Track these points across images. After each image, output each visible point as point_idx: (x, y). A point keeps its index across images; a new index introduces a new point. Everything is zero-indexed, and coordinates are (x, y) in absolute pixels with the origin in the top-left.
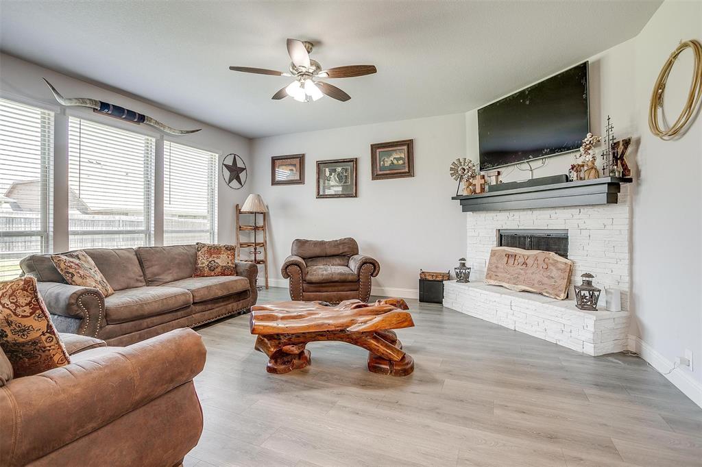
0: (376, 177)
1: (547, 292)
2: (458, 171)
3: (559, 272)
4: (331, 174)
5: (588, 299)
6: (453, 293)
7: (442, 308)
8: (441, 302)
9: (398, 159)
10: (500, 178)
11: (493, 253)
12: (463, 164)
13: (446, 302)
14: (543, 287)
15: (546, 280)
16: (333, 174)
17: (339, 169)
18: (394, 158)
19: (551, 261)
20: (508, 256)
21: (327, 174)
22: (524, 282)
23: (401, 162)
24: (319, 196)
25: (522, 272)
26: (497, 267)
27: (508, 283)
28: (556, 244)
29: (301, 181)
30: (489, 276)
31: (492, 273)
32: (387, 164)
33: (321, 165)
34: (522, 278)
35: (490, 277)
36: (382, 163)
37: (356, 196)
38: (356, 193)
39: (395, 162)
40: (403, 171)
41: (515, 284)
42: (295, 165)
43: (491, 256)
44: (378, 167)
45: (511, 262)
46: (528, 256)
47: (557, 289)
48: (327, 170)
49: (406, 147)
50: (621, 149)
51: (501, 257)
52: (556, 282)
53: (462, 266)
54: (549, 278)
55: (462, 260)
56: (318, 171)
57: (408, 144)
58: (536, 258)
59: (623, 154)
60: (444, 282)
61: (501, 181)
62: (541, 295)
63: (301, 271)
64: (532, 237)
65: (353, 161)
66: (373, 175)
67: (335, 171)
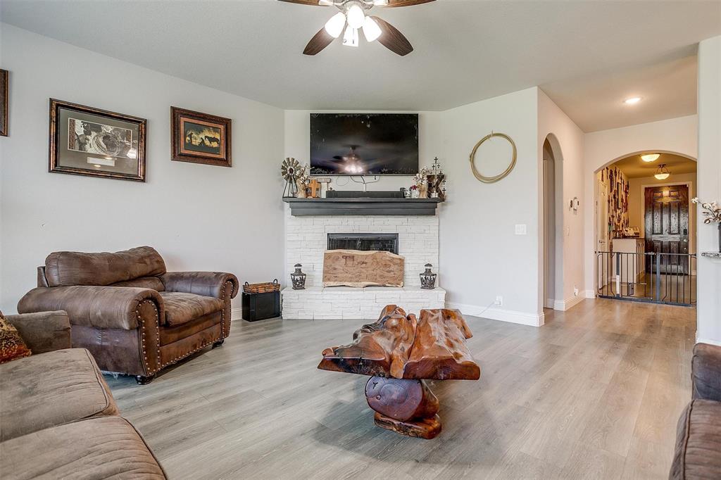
0: (177, 156)
1: (389, 283)
2: (289, 172)
3: (396, 266)
4: (87, 133)
5: (429, 281)
6: (293, 304)
7: (281, 322)
8: (277, 314)
9: (212, 140)
10: (331, 185)
11: (327, 257)
12: (291, 164)
13: (285, 315)
14: (385, 280)
15: (386, 274)
16: (94, 134)
17: (108, 129)
18: (206, 137)
19: (388, 258)
20: (346, 257)
21: (79, 129)
22: (367, 278)
23: (215, 145)
24: (57, 169)
25: (363, 270)
26: (335, 269)
27: (351, 281)
28: (388, 243)
30: (326, 279)
31: (329, 274)
32: (196, 142)
33: (62, 111)
34: (363, 275)
35: (329, 280)
36: (188, 138)
37: (143, 181)
38: (144, 176)
39: (207, 142)
40: (218, 156)
41: (358, 281)
43: (325, 259)
44: (182, 143)
45: (350, 263)
46: (367, 256)
47: (397, 279)
48: (78, 123)
49: (222, 127)
50: (435, 181)
51: (337, 259)
52: (394, 274)
53: (299, 272)
54: (389, 272)
55: (300, 265)
56: (56, 121)
57: (227, 123)
58: (374, 257)
59: (437, 184)
60: (282, 292)
61: (331, 188)
62: (385, 286)
63: (159, 308)
64: (362, 240)
65: (140, 122)
66: (174, 152)
67: (98, 129)
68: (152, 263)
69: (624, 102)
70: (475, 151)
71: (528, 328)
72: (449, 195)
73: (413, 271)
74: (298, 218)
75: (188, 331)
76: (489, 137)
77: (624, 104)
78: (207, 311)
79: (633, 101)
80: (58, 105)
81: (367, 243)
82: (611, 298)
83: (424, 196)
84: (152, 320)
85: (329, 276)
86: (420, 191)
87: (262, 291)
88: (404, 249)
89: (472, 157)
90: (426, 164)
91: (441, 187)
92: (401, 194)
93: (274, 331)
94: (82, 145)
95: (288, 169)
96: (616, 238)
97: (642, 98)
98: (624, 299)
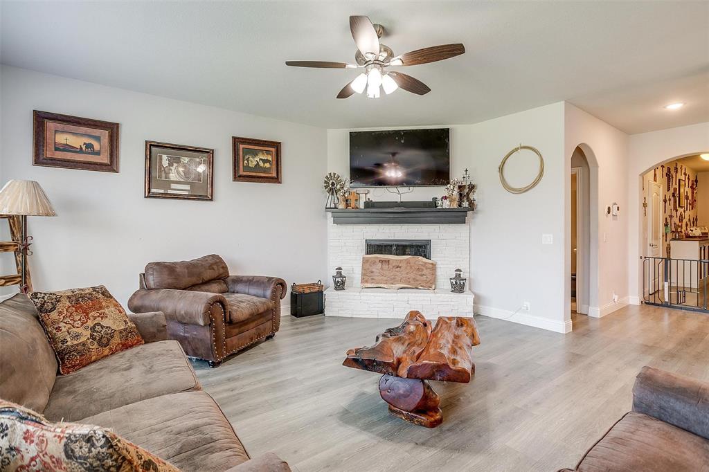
0: (238, 177)
1: (421, 286)
2: (332, 186)
3: (429, 270)
4: (171, 164)
5: (458, 285)
6: (334, 303)
7: (324, 319)
8: (320, 311)
9: (265, 161)
10: (368, 196)
11: (365, 261)
12: (333, 178)
13: (327, 312)
14: (418, 283)
15: (419, 277)
16: (175, 165)
17: (185, 160)
18: (260, 159)
19: (421, 263)
20: (382, 261)
21: (165, 163)
22: (401, 281)
23: (267, 165)
24: (150, 195)
25: (398, 274)
26: (372, 272)
27: (386, 283)
28: (421, 249)
29: (111, 166)
30: (364, 280)
31: (367, 277)
32: (252, 164)
33: (154, 149)
34: (398, 278)
35: (367, 282)
36: (246, 162)
37: (211, 200)
38: (212, 196)
39: (261, 164)
40: (270, 175)
41: (393, 284)
42: (98, 139)
43: (363, 263)
44: (241, 167)
45: (386, 267)
46: (401, 261)
47: (429, 283)
48: (165, 157)
49: (273, 150)
50: (466, 190)
51: (374, 263)
52: (427, 278)
53: (339, 274)
54: (422, 275)
55: (340, 269)
56: (149, 157)
57: (277, 146)
58: (408, 262)
59: (468, 194)
60: (324, 293)
61: (369, 199)
62: (417, 288)
63: (224, 309)
64: (397, 246)
65: (208, 152)
66: (235, 175)
67: (178, 161)
68: (218, 269)
69: (664, 107)
70: (503, 163)
71: (553, 334)
72: (479, 204)
73: (444, 275)
74: (339, 225)
75: (246, 327)
76: (517, 149)
77: (665, 109)
78: (261, 310)
79: (675, 106)
80: (151, 145)
81: (402, 248)
82: (659, 305)
83: (455, 206)
84: (220, 318)
85: (366, 278)
86: (450, 201)
87: (307, 291)
88: (437, 254)
89: (501, 169)
90: (457, 175)
91: (471, 196)
92: (433, 204)
93: (317, 327)
94: (167, 174)
95: (330, 183)
96: (675, 239)
97: (685, 103)
98: (673, 307)
